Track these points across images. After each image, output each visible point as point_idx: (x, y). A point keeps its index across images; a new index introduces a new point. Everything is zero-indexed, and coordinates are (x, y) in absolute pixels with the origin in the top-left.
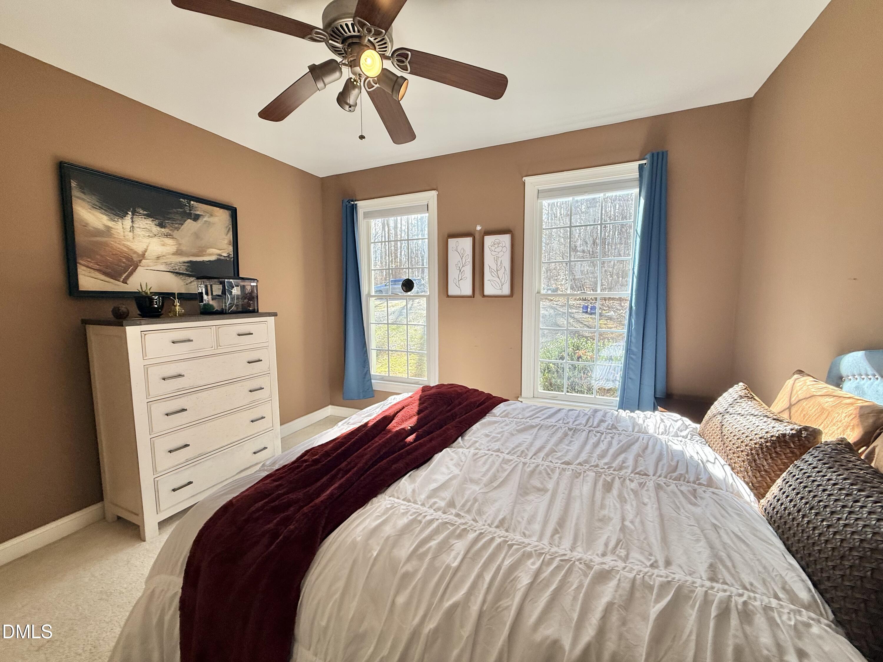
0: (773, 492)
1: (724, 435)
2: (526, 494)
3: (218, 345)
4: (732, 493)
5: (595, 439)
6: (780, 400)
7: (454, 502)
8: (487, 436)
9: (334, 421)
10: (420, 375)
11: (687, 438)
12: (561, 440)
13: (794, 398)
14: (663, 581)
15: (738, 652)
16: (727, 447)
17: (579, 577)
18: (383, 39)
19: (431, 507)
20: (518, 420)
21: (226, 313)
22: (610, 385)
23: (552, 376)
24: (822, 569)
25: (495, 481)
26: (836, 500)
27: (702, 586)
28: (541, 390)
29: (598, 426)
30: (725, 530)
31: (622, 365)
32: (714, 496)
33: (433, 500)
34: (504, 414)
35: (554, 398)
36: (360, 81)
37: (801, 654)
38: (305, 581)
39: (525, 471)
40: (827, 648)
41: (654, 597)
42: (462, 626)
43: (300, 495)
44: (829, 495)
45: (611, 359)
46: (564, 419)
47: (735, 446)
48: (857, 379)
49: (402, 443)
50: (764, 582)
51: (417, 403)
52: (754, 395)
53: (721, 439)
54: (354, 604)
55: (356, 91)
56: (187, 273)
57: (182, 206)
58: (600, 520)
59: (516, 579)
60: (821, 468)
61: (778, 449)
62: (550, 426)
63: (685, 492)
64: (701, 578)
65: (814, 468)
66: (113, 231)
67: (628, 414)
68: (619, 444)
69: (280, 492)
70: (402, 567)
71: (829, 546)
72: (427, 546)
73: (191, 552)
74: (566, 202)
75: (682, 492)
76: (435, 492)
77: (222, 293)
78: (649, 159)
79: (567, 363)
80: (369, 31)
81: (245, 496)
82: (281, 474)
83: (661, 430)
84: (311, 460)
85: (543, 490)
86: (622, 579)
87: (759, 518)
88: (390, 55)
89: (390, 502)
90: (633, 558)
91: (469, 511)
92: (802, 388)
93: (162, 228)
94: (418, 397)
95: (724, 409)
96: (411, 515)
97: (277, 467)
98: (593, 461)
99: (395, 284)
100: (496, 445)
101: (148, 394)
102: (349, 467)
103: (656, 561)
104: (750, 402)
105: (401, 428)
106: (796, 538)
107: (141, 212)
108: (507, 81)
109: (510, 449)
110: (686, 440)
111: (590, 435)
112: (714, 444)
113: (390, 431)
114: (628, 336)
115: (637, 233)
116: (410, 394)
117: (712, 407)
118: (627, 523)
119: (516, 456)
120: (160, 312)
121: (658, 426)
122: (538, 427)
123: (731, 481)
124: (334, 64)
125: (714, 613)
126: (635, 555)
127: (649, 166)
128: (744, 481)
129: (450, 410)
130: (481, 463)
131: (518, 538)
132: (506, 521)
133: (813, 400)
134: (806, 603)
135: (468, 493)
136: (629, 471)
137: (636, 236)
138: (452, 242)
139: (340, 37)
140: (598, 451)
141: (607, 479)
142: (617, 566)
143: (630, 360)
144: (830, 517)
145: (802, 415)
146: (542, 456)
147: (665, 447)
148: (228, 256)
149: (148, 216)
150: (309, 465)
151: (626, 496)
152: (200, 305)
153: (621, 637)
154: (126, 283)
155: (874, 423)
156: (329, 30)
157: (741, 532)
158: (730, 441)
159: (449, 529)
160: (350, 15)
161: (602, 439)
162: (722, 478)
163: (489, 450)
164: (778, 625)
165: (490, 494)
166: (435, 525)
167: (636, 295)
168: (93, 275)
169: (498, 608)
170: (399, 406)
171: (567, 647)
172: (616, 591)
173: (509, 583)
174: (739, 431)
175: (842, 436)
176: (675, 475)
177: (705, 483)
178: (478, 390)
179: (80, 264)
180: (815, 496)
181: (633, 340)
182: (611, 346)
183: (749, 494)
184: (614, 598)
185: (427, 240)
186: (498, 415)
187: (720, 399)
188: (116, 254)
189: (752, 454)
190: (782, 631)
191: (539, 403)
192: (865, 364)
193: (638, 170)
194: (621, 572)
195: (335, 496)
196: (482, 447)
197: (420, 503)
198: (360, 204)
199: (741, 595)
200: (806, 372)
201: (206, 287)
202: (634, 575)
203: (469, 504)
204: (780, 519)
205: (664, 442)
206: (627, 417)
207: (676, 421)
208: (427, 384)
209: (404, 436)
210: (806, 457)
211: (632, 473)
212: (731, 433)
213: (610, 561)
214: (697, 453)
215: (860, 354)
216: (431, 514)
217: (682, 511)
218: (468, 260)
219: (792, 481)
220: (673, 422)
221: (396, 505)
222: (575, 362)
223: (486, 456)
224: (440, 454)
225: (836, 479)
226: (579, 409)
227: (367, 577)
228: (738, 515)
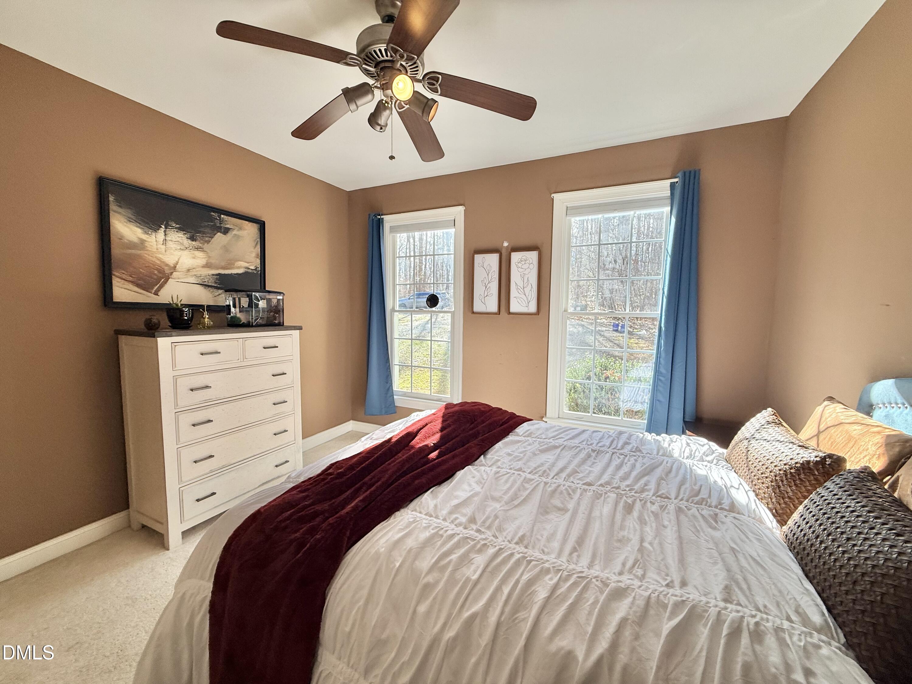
0: (794, 518)
1: (750, 461)
2: (547, 513)
3: (244, 358)
4: (754, 518)
5: (619, 461)
6: (809, 427)
7: (475, 519)
8: (509, 455)
9: (357, 436)
10: (444, 392)
11: (712, 462)
12: (584, 461)
13: (823, 425)
14: (677, 601)
15: (747, 668)
16: (752, 472)
17: (595, 593)
18: (415, 63)
19: (452, 522)
20: (541, 440)
21: (252, 326)
22: (638, 407)
23: (578, 397)
24: (836, 593)
25: (515, 499)
26: (853, 527)
27: (716, 606)
28: (566, 410)
29: (622, 448)
30: (743, 554)
31: (651, 387)
32: (736, 522)
33: (454, 516)
34: (527, 433)
35: (579, 419)
36: (392, 103)
37: (808, 673)
38: (330, 589)
39: (546, 490)
40: (834, 668)
41: (667, 614)
42: (480, 635)
43: (326, 506)
44: (847, 522)
45: (640, 380)
46: (588, 440)
47: (760, 472)
48: (886, 407)
49: (425, 460)
50: (778, 604)
51: (440, 420)
52: (782, 421)
53: (746, 465)
54: (377, 612)
55: (387, 112)
56: (215, 285)
57: (212, 219)
58: (620, 541)
59: (534, 592)
60: (842, 495)
61: (802, 476)
62: (573, 447)
63: (706, 516)
64: (716, 599)
65: (835, 495)
66: (147, 244)
67: (653, 437)
68: (642, 466)
69: (306, 503)
70: (424, 578)
71: (843, 571)
72: (448, 559)
73: (221, 558)
74: (595, 219)
75: (703, 516)
76: (456, 508)
77: (249, 306)
78: (680, 176)
79: (594, 383)
80: (402, 57)
81: (273, 505)
82: (307, 486)
83: (686, 454)
84: (335, 473)
85: (563, 510)
86: (637, 597)
87: (779, 544)
88: (421, 78)
89: (412, 516)
90: (650, 578)
91: (489, 528)
92: (831, 415)
93: (193, 241)
94: (441, 414)
95: (751, 435)
96: (433, 529)
97: (302, 479)
98: (615, 483)
99: (420, 298)
100: (519, 464)
101: (176, 404)
102: (374, 480)
103: (672, 582)
104: (777, 428)
105: (424, 444)
106: (814, 564)
107: (174, 225)
108: (536, 104)
109: (532, 468)
110: (712, 465)
111: (613, 457)
112: (739, 469)
113: (413, 447)
114: (657, 357)
115: (668, 252)
116: (433, 411)
117: (739, 432)
118: (646, 544)
119: (537, 475)
120: (189, 324)
121: (683, 450)
122: (562, 447)
123: (753, 506)
124: (368, 87)
125: (725, 631)
126: (652, 575)
127: (680, 184)
128: (768, 508)
129: (473, 429)
130: (503, 481)
131: (537, 554)
132: (526, 538)
133: (840, 428)
134: (818, 627)
135: (489, 510)
136: (651, 493)
137: (667, 256)
138: (478, 258)
139: (373, 61)
140: (621, 473)
141: (628, 501)
142: (633, 585)
143: (659, 381)
144: (846, 543)
145: (830, 443)
146: (564, 477)
147: (689, 470)
148: (256, 270)
149: (180, 229)
150: (333, 478)
151: (647, 518)
152: (227, 318)
153: (633, 650)
154: (157, 295)
155: (900, 452)
156: (363, 55)
157: (759, 557)
158: (755, 467)
159: (470, 544)
160: (383, 41)
161: (626, 461)
162: (745, 504)
163: (511, 469)
164: (788, 645)
165: (511, 512)
166: (456, 539)
167: (665, 315)
168: (125, 286)
169: (514, 620)
170: (423, 423)
171: (581, 658)
172: (630, 608)
173: (527, 596)
174: (764, 457)
175: (867, 465)
176: (696, 499)
177: (727, 508)
178: (501, 409)
179: (114, 275)
180: (833, 523)
181: (662, 361)
182: (640, 367)
183: (772, 520)
184: (629, 614)
185: (453, 256)
186: (520, 435)
187: (747, 424)
188: (148, 267)
189: (776, 480)
190: (792, 652)
191: (564, 424)
192: (895, 392)
193: (669, 188)
194: (636, 590)
195: (360, 509)
196: (504, 466)
197: (441, 518)
198: (386, 218)
199: (753, 616)
200: (837, 399)
201: (234, 299)
202: (649, 593)
203: (490, 520)
204: (800, 545)
205: (688, 466)
206: (652, 440)
207: (703, 446)
208: (450, 401)
209: (426, 452)
210: (828, 484)
211: (653, 495)
212: (756, 459)
213: (626, 580)
214: (722, 478)
215: (890, 382)
216: (452, 529)
217: (702, 534)
218: (495, 276)
219: (813, 508)
220: (699, 447)
221: (418, 519)
222: (602, 383)
223: (508, 475)
224: (462, 471)
225: (855, 506)
226: (604, 430)
227: (390, 586)
228: (759, 540)
